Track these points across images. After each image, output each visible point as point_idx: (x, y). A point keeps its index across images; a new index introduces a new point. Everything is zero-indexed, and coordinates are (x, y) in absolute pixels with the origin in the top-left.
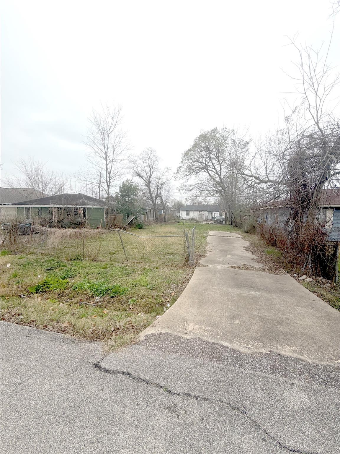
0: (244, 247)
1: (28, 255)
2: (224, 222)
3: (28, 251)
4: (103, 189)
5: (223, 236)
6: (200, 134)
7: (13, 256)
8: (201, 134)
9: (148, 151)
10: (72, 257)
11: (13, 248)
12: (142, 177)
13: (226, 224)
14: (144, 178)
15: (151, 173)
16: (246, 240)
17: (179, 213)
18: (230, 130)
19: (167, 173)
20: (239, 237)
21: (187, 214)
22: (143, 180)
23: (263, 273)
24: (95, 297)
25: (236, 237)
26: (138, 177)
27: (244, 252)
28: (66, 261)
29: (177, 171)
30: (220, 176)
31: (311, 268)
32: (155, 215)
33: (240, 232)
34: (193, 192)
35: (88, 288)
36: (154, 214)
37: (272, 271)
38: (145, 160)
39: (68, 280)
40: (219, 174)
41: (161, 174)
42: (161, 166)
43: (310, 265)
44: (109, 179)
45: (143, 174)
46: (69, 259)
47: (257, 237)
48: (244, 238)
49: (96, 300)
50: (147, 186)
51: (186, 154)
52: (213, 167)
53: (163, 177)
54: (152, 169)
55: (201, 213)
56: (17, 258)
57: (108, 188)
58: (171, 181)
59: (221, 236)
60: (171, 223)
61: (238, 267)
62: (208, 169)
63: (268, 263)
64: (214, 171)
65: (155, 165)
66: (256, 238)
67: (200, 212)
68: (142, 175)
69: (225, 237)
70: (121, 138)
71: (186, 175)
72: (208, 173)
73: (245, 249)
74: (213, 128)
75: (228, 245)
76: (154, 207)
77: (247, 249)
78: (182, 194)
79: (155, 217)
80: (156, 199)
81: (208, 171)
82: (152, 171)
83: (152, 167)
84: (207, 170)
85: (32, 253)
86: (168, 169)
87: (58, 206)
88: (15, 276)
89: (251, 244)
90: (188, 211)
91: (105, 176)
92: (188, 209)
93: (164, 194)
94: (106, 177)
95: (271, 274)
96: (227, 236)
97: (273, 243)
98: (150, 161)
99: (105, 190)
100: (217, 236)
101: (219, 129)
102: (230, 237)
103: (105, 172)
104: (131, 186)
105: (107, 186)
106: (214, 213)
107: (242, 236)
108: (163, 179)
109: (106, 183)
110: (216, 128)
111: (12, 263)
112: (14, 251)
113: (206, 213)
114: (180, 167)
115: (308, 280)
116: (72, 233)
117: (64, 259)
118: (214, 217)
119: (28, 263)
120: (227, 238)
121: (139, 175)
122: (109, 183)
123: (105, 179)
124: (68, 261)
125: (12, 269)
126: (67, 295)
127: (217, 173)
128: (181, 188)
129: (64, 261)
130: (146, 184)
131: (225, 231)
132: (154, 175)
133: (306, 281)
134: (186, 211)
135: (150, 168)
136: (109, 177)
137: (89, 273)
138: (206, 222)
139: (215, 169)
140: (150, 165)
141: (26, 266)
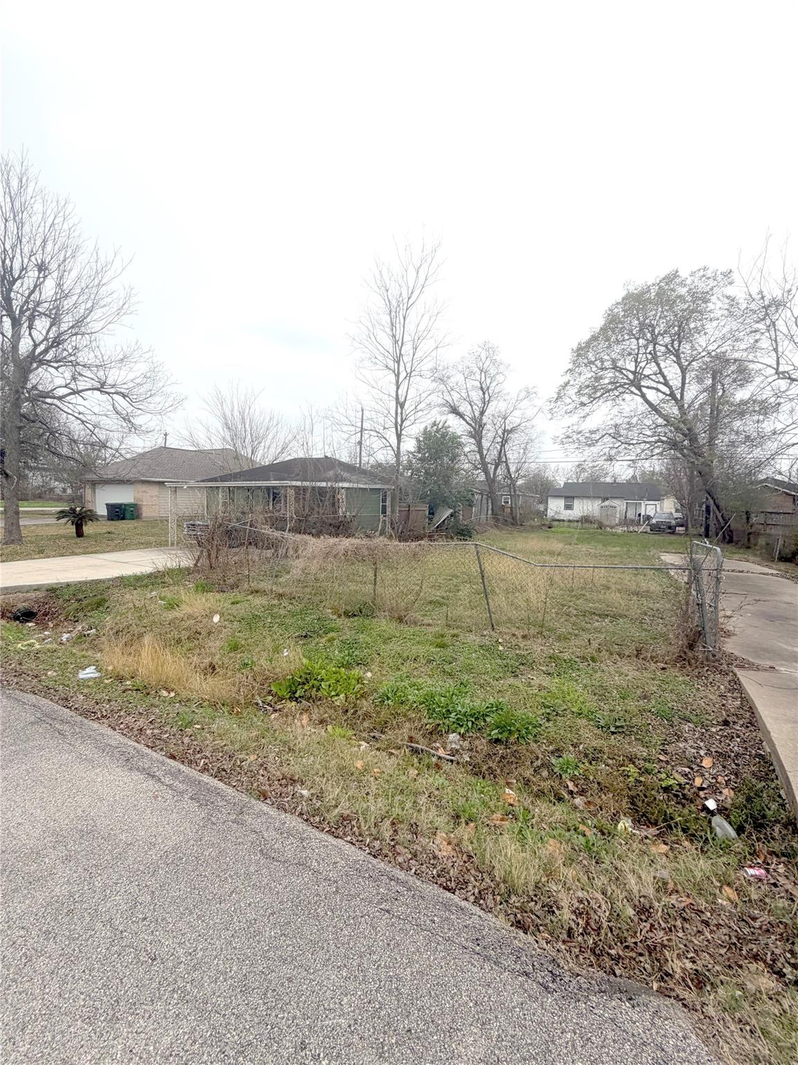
1: (248, 595)
2: (680, 529)
3: (246, 586)
4: (388, 444)
6: (624, 293)
7: (218, 596)
8: (626, 292)
9: (480, 350)
10: (349, 608)
11: (216, 576)
12: (461, 416)
14: (466, 417)
15: (485, 403)
17: (546, 502)
18: (719, 273)
19: (525, 401)
21: (568, 507)
22: (464, 423)
24: (447, 732)
25: (760, 573)
28: (335, 617)
29: (556, 396)
30: (679, 403)
32: (490, 508)
34: (598, 447)
35: (420, 704)
36: (490, 504)
38: (472, 373)
39: (356, 672)
40: (679, 396)
41: (511, 406)
42: (509, 386)
44: (402, 419)
45: (464, 408)
46: (341, 611)
48: (792, 578)
49: (451, 742)
50: (472, 436)
51: (580, 349)
52: (662, 380)
53: (516, 413)
54: (487, 396)
55: (607, 503)
56: (230, 601)
57: (398, 442)
58: (533, 422)
60: (533, 529)
62: (642, 383)
64: (664, 389)
65: (494, 384)
67: (603, 501)
68: (461, 409)
70: (433, 319)
71: (583, 404)
72: (643, 396)
74: (663, 273)
76: (490, 488)
78: (569, 454)
79: (490, 512)
80: (496, 469)
81: (640, 390)
82: (487, 400)
83: (488, 388)
84: (639, 388)
85: (257, 592)
87: (299, 483)
88: (235, 648)
90: (569, 497)
91: (393, 413)
92: (570, 494)
93: (512, 455)
94: (394, 416)
98: (483, 374)
99: (391, 446)
101: (684, 273)
102: (742, 572)
103: (394, 402)
104: (444, 436)
105: (397, 436)
106: (642, 505)
107: (778, 570)
108: (515, 419)
109: (394, 430)
110: (677, 272)
111: (222, 615)
112: (219, 584)
113: (620, 505)
114: (567, 384)
116: (350, 547)
117: (330, 611)
118: (643, 513)
119: (255, 617)
121: (455, 411)
122: (401, 430)
123: (394, 421)
124: (340, 616)
125: (225, 627)
126: (367, 716)
127: (672, 395)
128: (568, 437)
129: (331, 616)
130: (471, 432)
132: (491, 408)
134: (566, 497)
135: (484, 394)
136: (402, 414)
137: (405, 655)
138: (626, 529)
139: (666, 384)
140: (484, 386)
141: (251, 622)
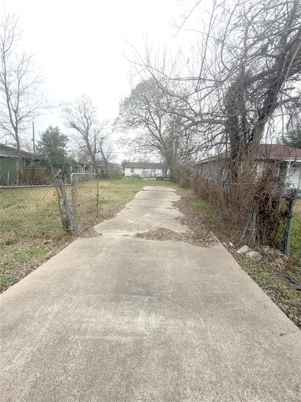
0: (173, 202)
2: (164, 179)
5: (157, 191)
12: (78, 129)
13: (166, 180)
14: (81, 130)
15: (88, 125)
16: (178, 194)
17: (124, 170)
20: (173, 192)
21: (132, 172)
22: (80, 133)
23: (183, 245)
25: (170, 191)
26: (73, 129)
27: (170, 208)
31: (255, 234)
33: (176, 187)
34: (132, 146)
36: (95, 169)
37: (197, 240)
40: (159, 129)
41: (100, 127)
43: (255, 230)
45: (81, 126)
47: (191, 191)
48: (177, 193)
51: (123, 104)
52: (153, 121)
53: (103, 131)
55: (144, 170)
57: (15, 131)
59: (154, 191)
61: (148, 236)
62: (148, 123)
63: (194, 224)
64: (154, 125)
65: (92, 116)
66: (189, 192)
68: (78, 126)
69: (158, 191)
71: (125, 128)
72: (148, 127)
73: (173, 204)
75: (155, 200)
76: (94, 162)
77: (175, 204)
79: (95, 173)
81: (148, 125)
82: (89, 123)
86: (107, 122)
89: (182, 198)
90: (133, 168)
92: (133, 166)
93: (105, 149)
94: (9, 117)
95: (196, 247)
96: (161, 190)
97: (205, 197)
100: (150, 190)
102: (163, 191)
103: (7, 108)
105: (14, 128)
106: (156, 171)
107: (177, 190)
108: (103, 133)
109: (10, 123)
113: (149, 171)
115: (252, 254)
118: (156, 174)
120: (160, 193)
121: (74, 126)
122: (17, 125)
123: (9, 119)
127: (156, 128)
128: (120, 141)
130: (84, 138)
131: (162, 186)
132: (92, 127)
133: (248, 256)
134: (131, 168)
135: (87, 120)
136: (16, 116)
139: (154, 123)
